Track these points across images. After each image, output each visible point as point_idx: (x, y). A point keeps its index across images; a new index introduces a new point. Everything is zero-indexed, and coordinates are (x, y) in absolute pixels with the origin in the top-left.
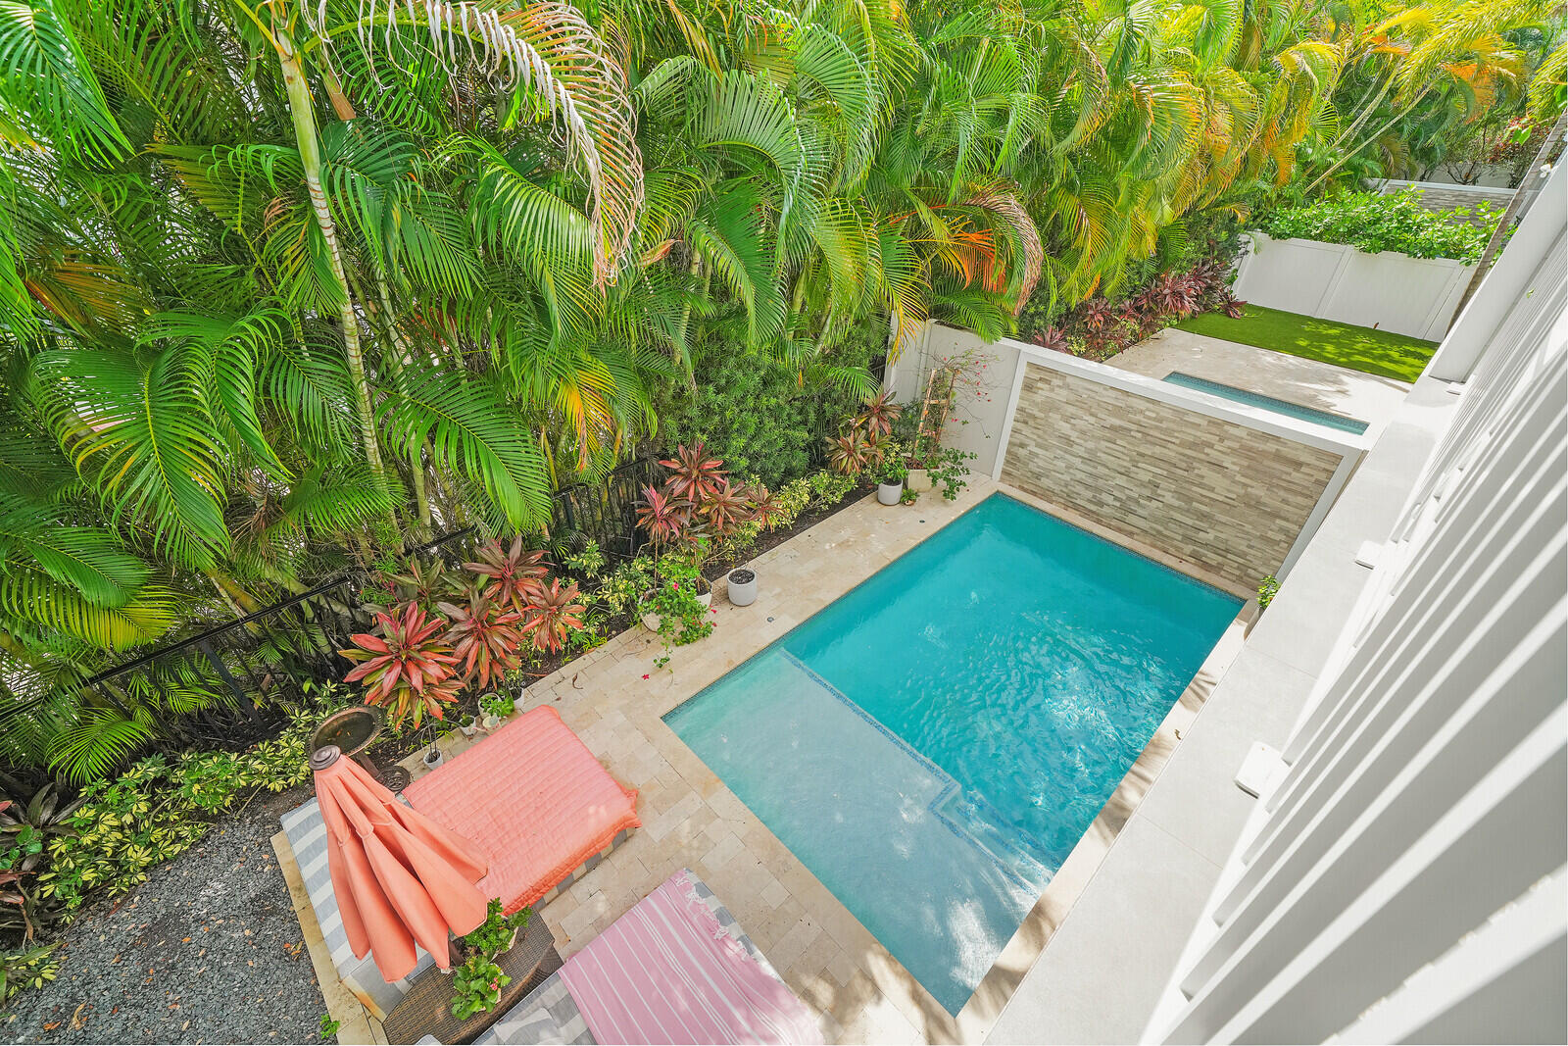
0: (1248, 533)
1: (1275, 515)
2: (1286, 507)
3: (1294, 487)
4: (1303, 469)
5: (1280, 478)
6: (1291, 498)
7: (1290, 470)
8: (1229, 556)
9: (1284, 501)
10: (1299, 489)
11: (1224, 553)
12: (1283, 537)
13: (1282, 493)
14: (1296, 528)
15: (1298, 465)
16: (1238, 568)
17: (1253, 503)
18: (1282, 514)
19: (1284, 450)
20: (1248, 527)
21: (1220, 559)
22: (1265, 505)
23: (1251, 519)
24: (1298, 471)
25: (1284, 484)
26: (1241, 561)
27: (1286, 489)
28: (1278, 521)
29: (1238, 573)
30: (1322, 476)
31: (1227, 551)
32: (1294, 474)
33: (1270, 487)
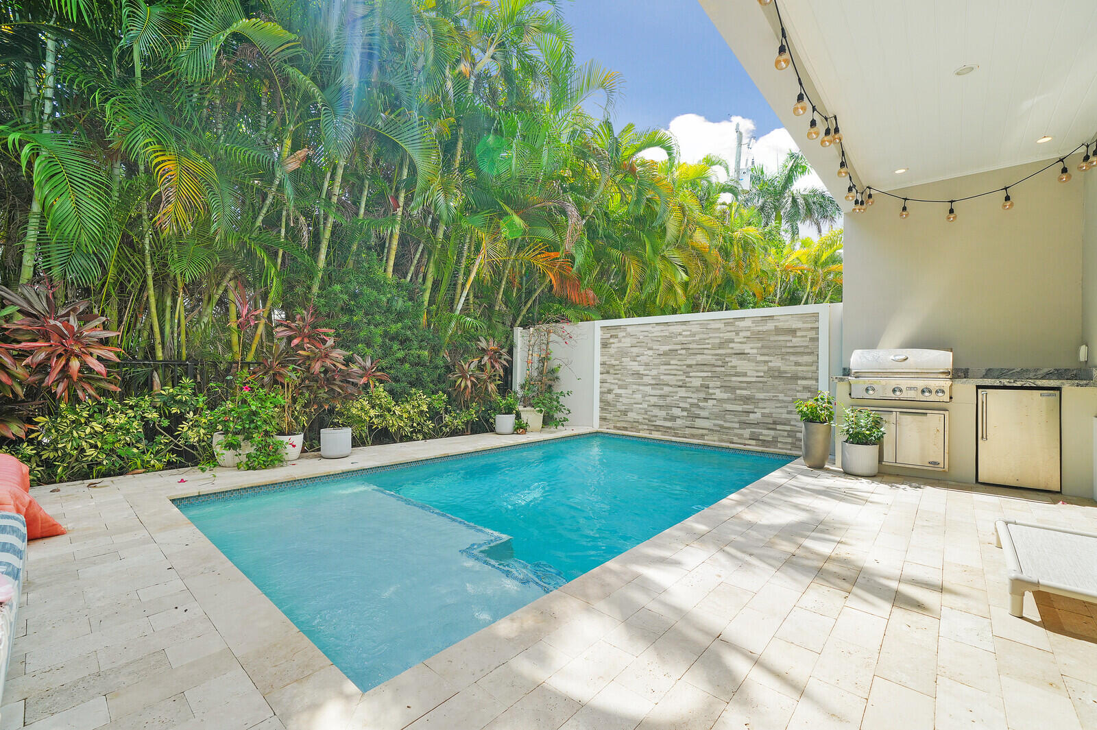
0: (784, 401)
1: (795, 378)
2: (800, 368)
3: (799, 350)
4: (799, 334)
5: (787, 347)
6: (801, 359)
7: (790, 338)
8: (779, 427)
9: (797, 364)
10: (802, 350)
11: (773, 426)
12: (809, 395)
13: (792, 358)
14: (814, 382)
15: (793, 332)
16: (789, 436)
17: (776, 374)
18: (800, 375)
19: (781, 325)
20: (781, 396)
21: (772, 432)
22: (786, 372)
23: (780, 388)
24: (796, 337)
25: (791, 350)
26: (788, 428)
27: (794, 354)
28: (800, 382)
29: (790, 440)
30: (812, 334)
31: (775, 423)
32: (794, 340)
33: (783, 356)
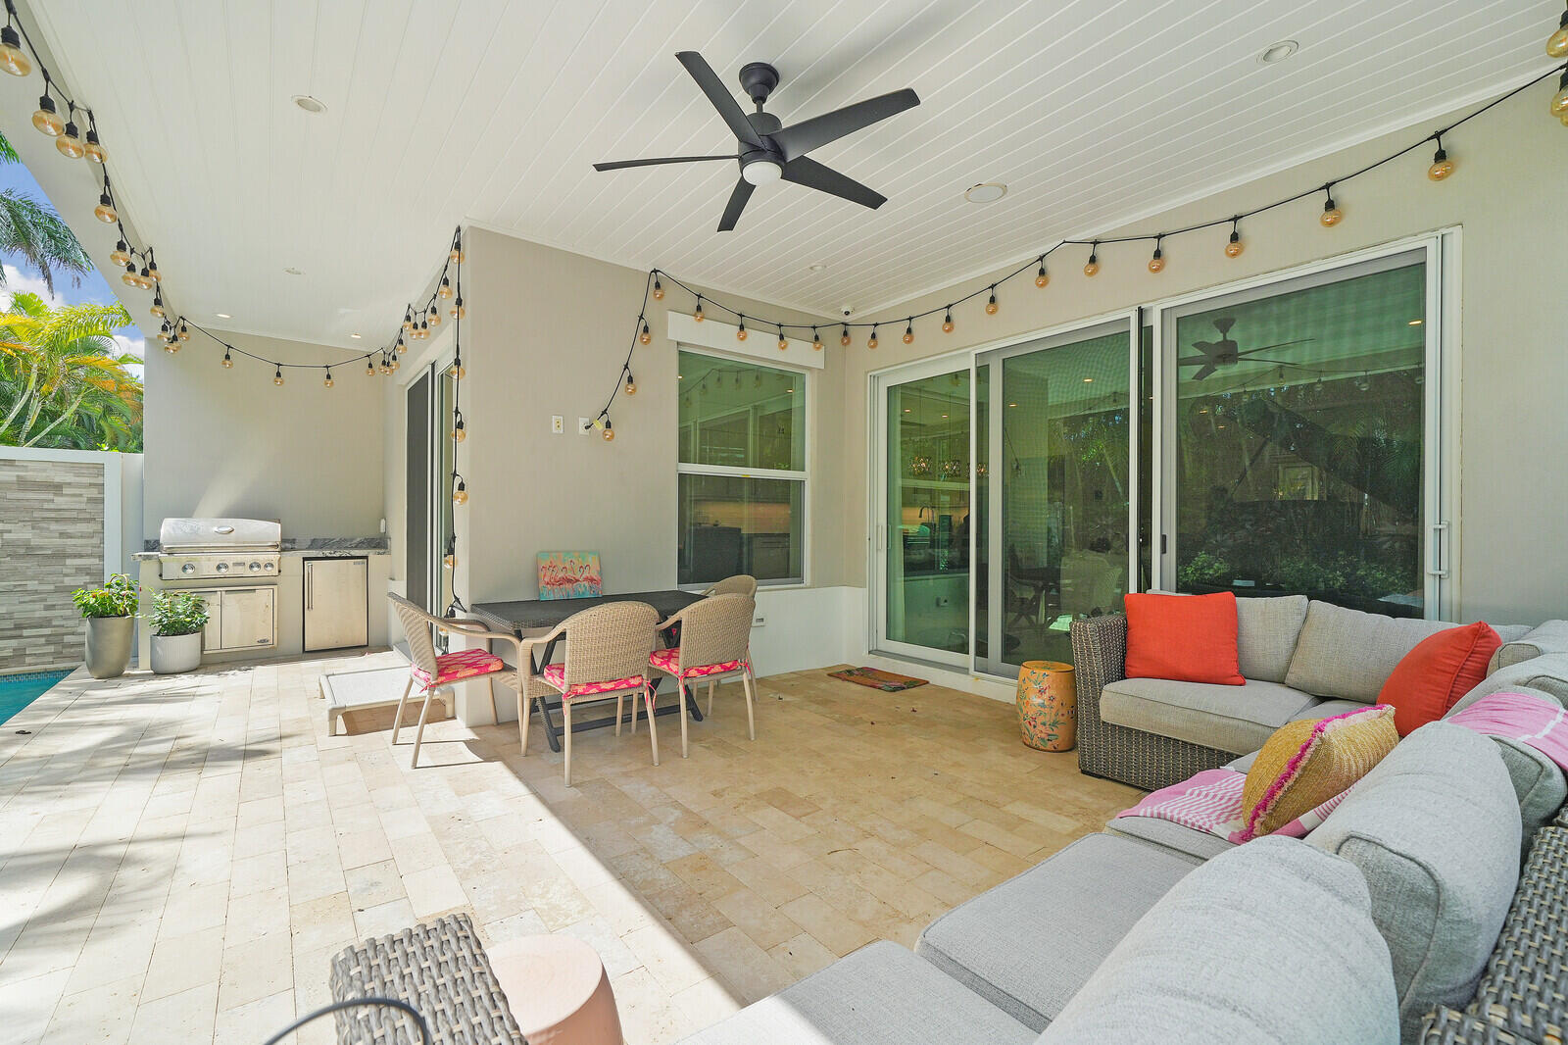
0: (36, 592)
1: (61, 555)
2: (70, 541)
3: (67, 515)
4: (66, 491)
5: (42, 510)
6: (70, 528)
7: (51, 497)
8: (25, 633)
9: (62, 535)
10: (74, 514)
11: (17, 632)
12: (87, 579)
13: (54, 526)
14: (96, 561)
15: (57, 488)
16: (48, 643)
17: (22, 551)
18: (69, 551)
19: (29, 475)
20: (32, 585)
21: (14, 643)
22: (41, 548)
23: (30, 573)
24: (62, 495)
25: (53, 515)
26: (47, 631)
27: (57, 520)
28: (68, 562)
29: (51, 649)
30: (94, 493)
31: (18, 627)
32: (58, 500)
33: (34, 524)
